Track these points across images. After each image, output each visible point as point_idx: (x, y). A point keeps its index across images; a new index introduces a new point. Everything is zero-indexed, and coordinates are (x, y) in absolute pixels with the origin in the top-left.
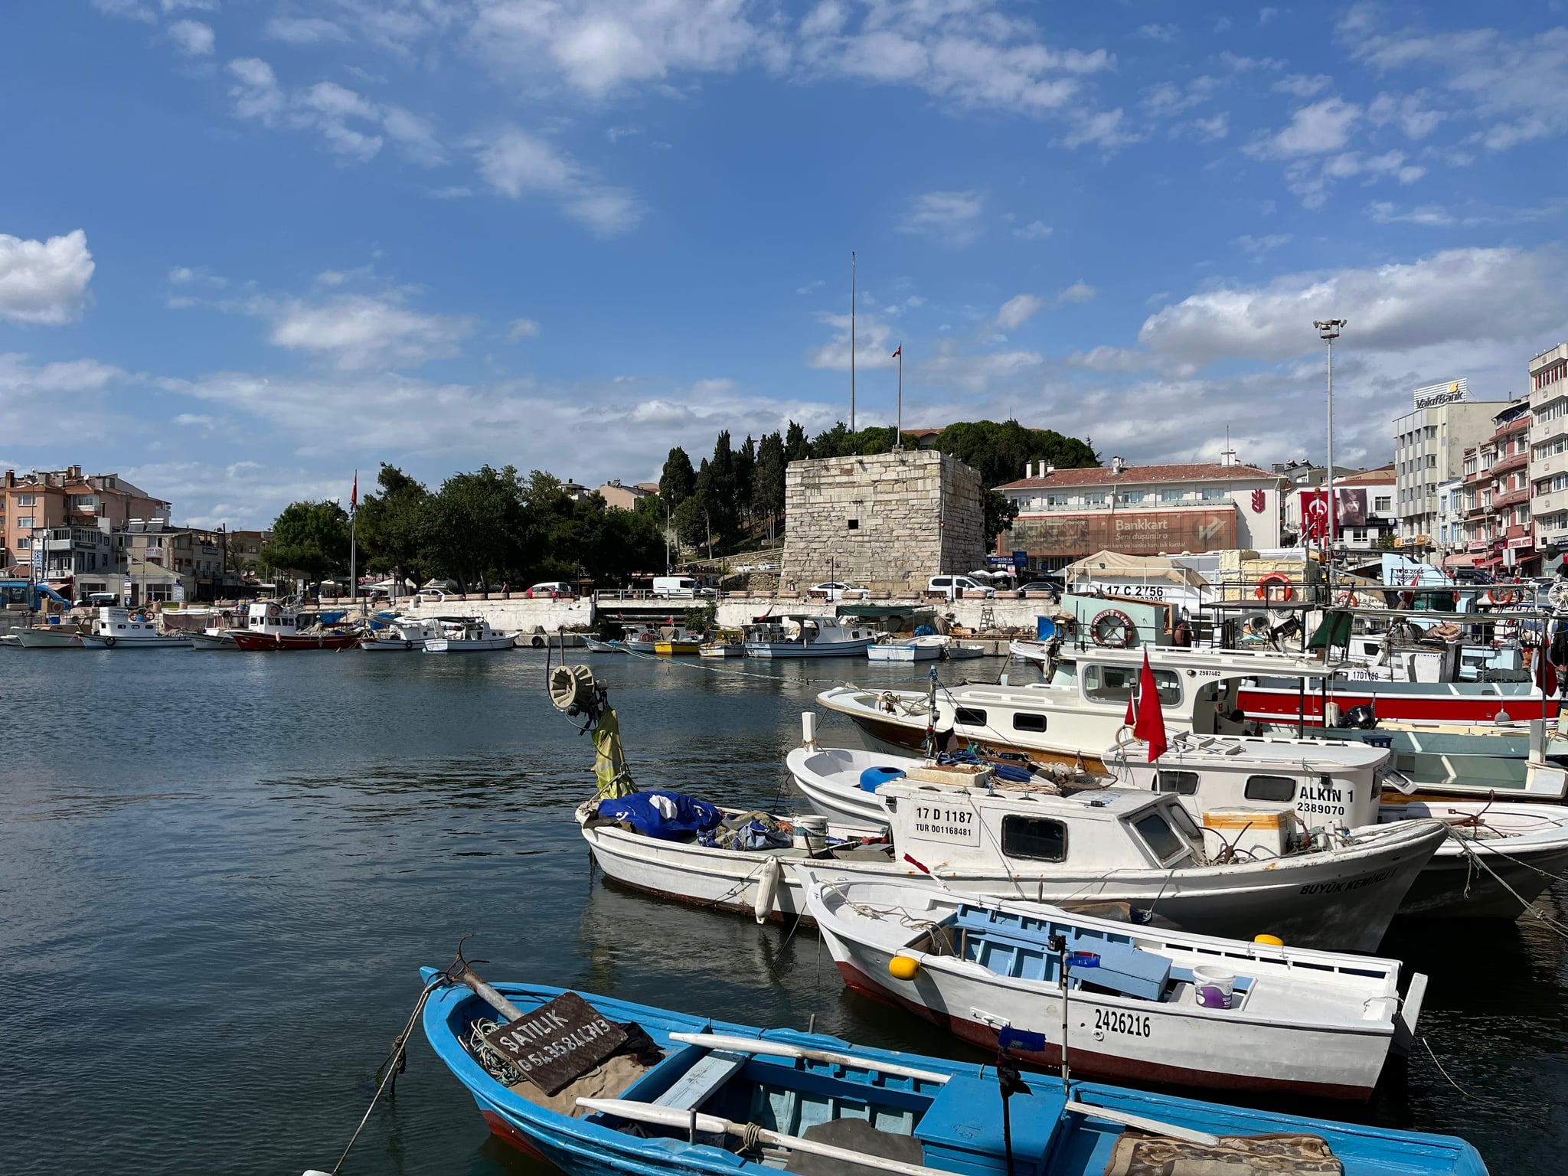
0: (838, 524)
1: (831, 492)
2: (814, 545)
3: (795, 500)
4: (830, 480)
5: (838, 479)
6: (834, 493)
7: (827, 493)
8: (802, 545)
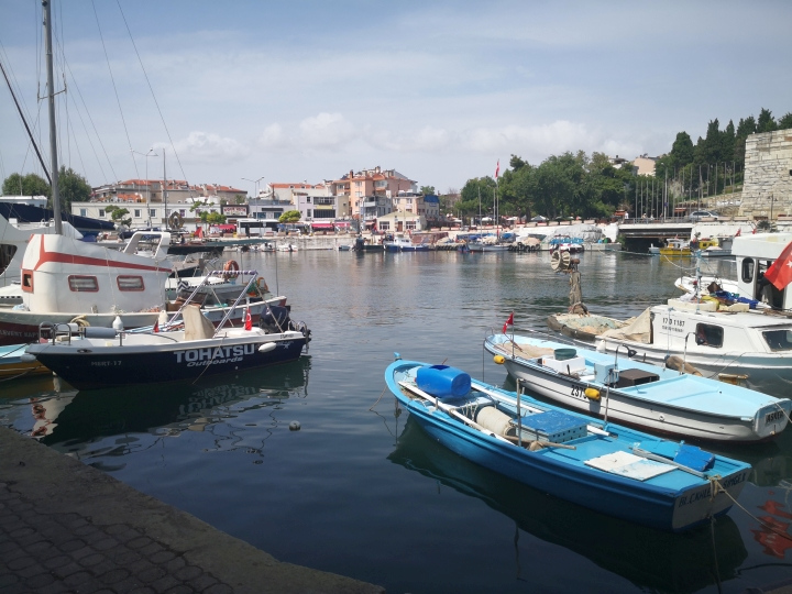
0: (782, 173)
1: (777, 152)
2: (764, 187)
3: (752, 159)
4: (777, 145)
5: (782, 144)
6: (780, 153)
7: (774, 154)
8: (756, 187)
